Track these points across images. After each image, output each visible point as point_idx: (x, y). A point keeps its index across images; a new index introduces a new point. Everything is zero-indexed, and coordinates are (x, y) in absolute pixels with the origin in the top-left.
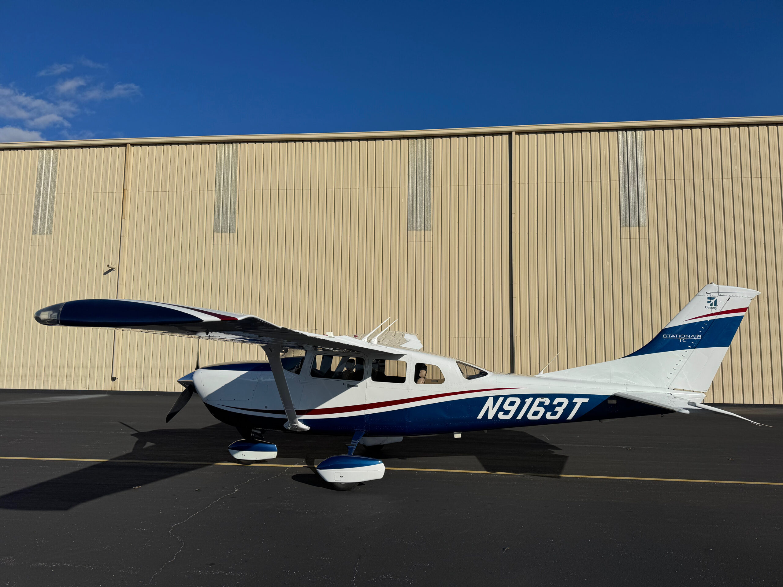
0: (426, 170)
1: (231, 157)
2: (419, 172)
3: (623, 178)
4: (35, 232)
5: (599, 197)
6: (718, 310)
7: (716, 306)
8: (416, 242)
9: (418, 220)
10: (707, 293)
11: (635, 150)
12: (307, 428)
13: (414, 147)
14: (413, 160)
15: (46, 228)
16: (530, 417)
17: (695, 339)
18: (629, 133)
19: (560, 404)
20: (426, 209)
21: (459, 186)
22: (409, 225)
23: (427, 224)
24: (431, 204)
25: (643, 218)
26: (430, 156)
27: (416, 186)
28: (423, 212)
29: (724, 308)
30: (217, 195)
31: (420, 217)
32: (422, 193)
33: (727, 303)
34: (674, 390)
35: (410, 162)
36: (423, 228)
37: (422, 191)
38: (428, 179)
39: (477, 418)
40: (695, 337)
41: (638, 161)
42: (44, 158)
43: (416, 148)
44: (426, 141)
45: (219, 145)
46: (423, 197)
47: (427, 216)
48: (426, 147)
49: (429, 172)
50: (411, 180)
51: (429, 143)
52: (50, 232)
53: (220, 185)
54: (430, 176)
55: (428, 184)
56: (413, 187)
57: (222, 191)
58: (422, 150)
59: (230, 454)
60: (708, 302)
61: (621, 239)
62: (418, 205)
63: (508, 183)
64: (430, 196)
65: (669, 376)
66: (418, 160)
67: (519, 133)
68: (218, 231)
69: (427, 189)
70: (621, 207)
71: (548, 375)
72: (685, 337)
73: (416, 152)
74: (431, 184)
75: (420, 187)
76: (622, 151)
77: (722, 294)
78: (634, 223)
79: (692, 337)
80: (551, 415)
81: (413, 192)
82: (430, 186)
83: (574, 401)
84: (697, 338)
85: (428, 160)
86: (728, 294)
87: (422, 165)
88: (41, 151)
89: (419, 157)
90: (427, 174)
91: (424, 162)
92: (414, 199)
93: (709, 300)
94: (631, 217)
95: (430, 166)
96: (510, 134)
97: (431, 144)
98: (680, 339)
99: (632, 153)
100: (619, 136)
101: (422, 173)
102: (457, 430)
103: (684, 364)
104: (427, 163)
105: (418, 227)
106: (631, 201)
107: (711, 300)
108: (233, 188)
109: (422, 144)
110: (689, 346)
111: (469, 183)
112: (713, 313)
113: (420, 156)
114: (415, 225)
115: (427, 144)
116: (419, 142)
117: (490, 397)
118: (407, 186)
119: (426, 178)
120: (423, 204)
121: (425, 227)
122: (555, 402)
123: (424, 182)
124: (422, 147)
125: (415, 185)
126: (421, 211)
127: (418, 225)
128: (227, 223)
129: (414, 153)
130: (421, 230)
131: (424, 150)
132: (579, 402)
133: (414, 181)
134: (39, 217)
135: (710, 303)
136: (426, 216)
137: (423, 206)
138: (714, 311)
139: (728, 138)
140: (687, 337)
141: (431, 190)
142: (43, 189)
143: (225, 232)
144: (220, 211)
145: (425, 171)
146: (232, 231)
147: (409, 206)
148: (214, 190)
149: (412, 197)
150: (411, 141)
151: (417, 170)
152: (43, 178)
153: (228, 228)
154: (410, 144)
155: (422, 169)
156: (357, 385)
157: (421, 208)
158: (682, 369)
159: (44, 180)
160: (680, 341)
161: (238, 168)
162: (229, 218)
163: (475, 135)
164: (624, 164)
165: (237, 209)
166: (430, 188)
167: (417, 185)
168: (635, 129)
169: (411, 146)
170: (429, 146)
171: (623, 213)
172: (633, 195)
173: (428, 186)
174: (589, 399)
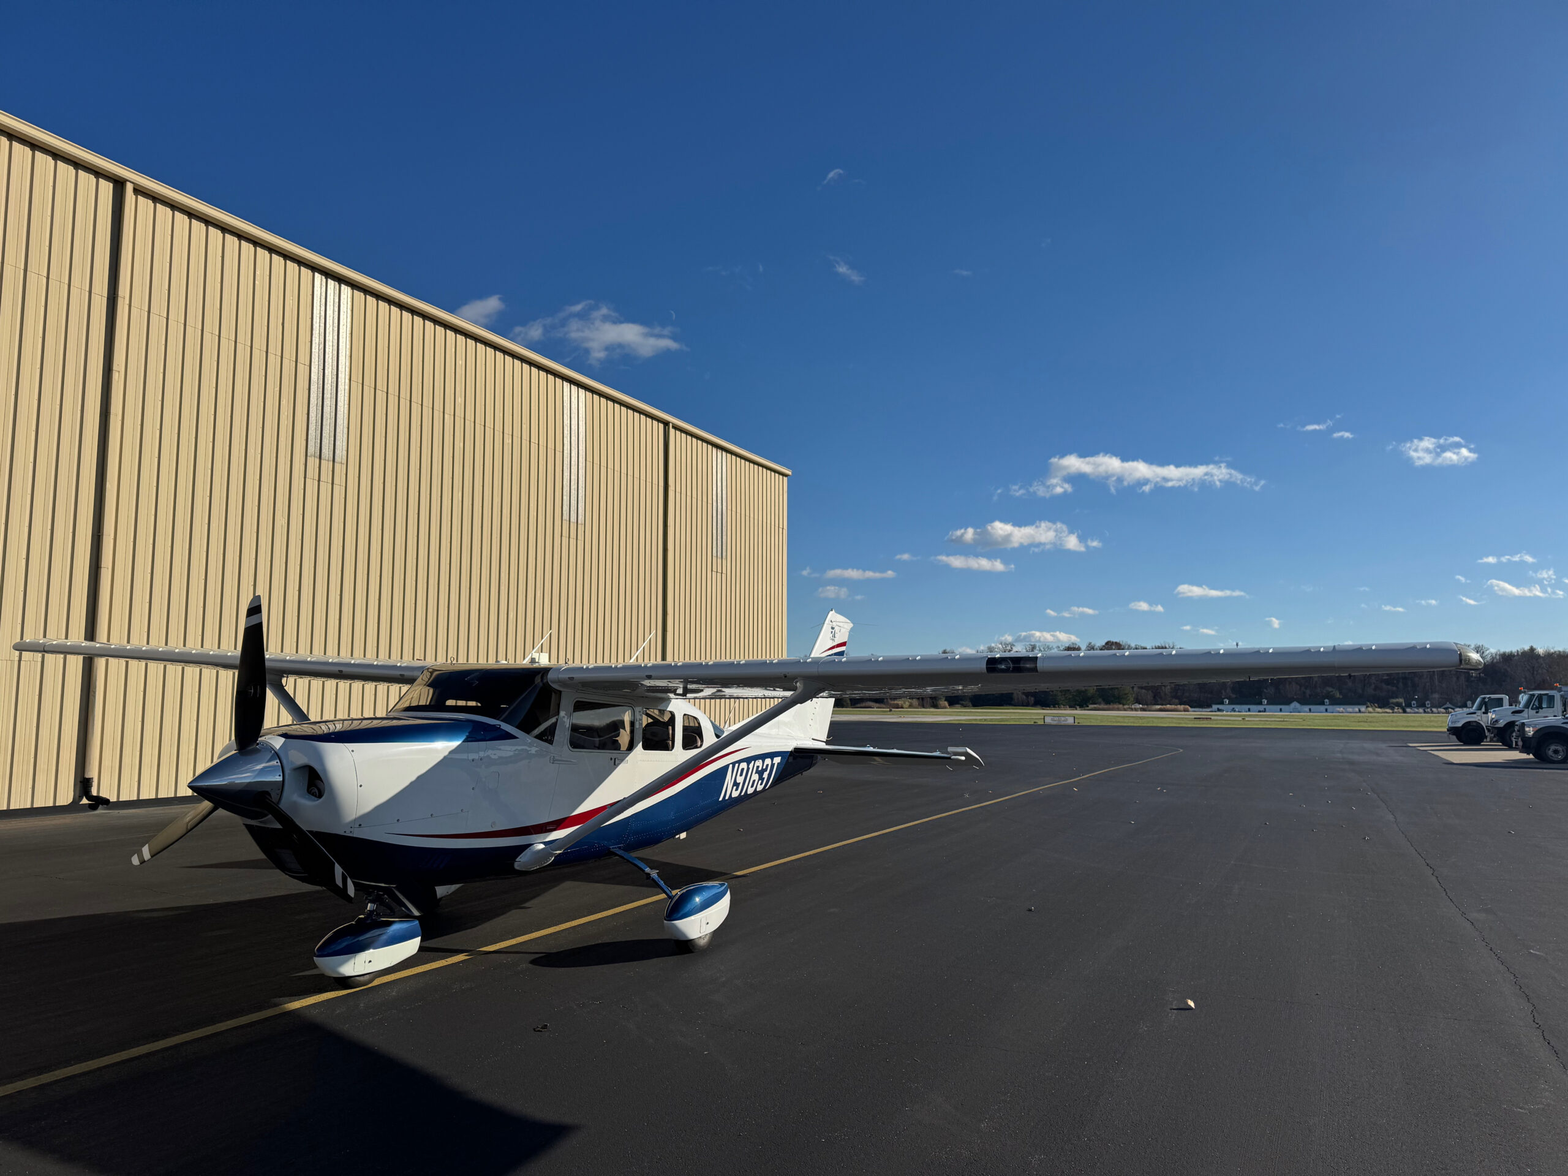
16: (749, 791)
18: (330, 283)
19: (766, 768)
34: (813, 740)
39: (718, 801)
61: (305, 478)
65: (811, 722)
86: (839, 625)
96: (118, 183)
106: (326, 410)
107: (833, 629)
132: (776, 762)
135: (832, 634)
139: (454, 350)
156: (627, 758)
168: (340, 279)
171: (312, 429)
172: (329, 401)
174: (780, 758)
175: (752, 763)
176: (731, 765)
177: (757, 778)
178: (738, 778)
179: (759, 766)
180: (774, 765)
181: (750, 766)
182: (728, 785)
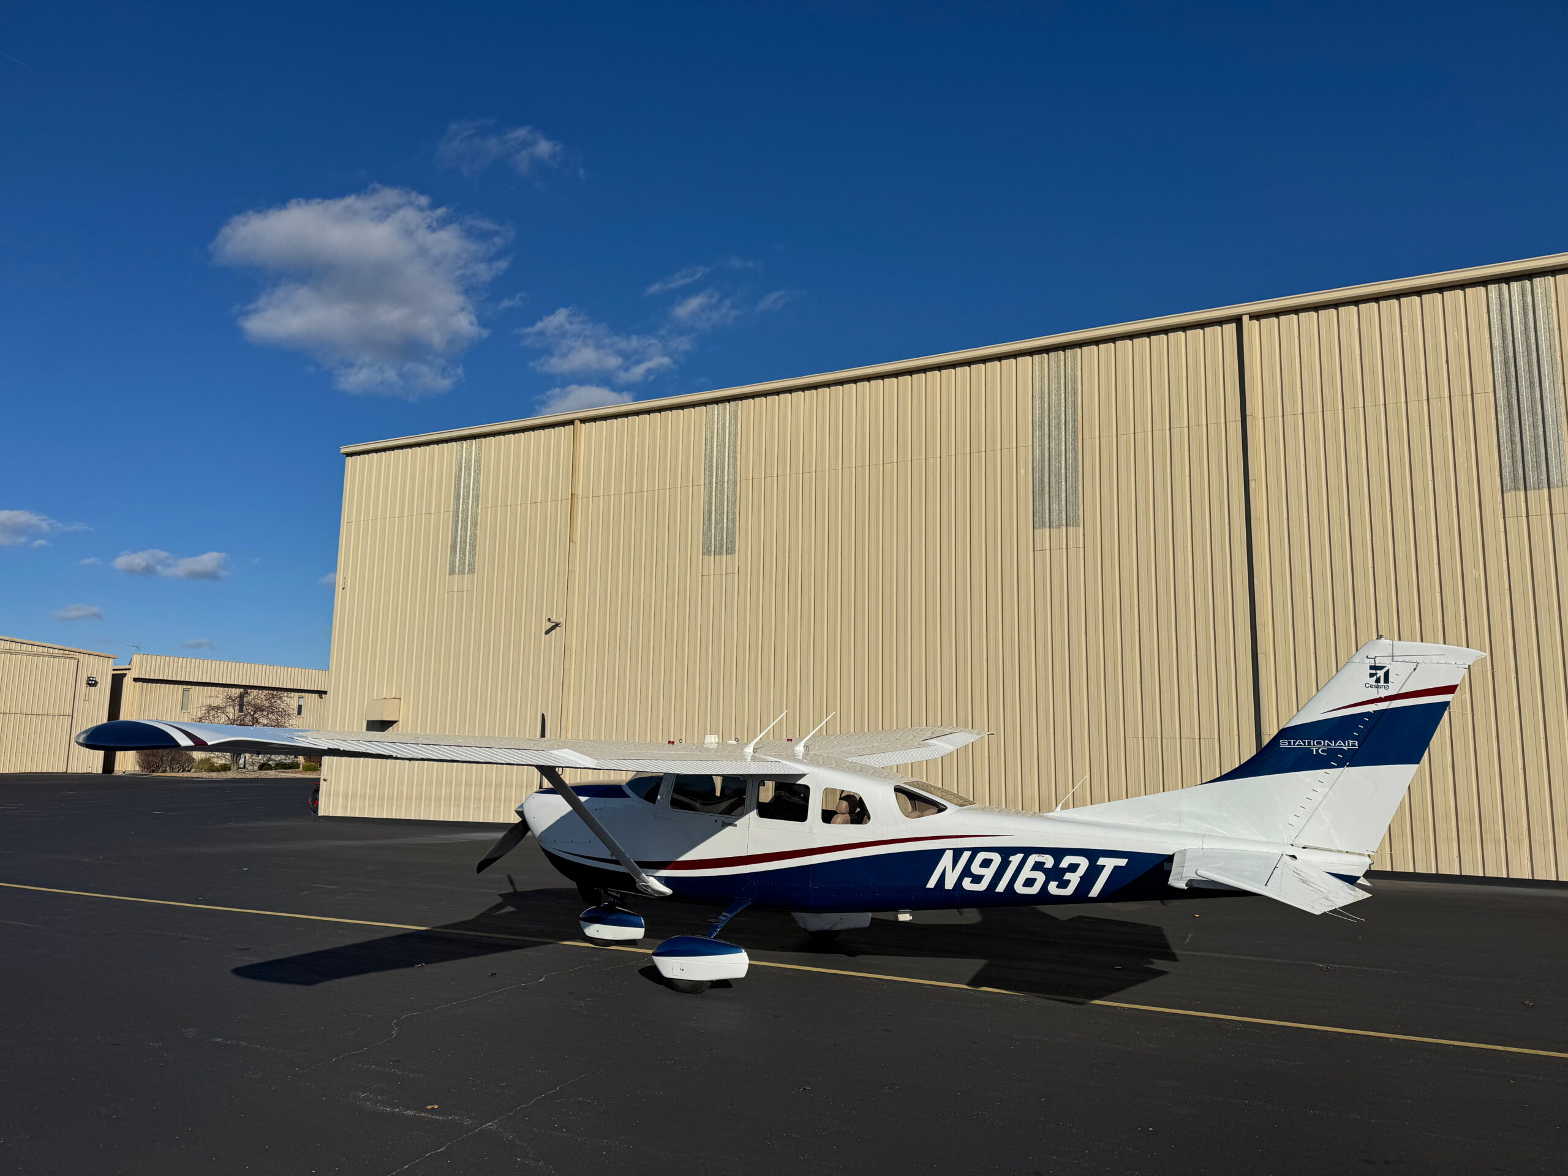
0: (1067, 409)
1: (727, 425)
2: (1053, 415)
3: (1505, 385)
4: (452, 572)
5: (1447, 431)
6: (1393, 690)
7: (1388, 683)
8: (1050, 550)
9: (1054, 507)
10: (1367, 657)
11: (1533, 321)
12: (668, 891)
13: (1042, 369)
14: (1042, 393)
15: (467, 564)
16: (1019, 888)
17: (1344, 748)
18: (1515, 286)
19: (1073, 868)
20: (1070, 483)
21: (1135, 433)
22: (1035, 519)
23: (1073, 513)
24: (1078, 475)
25: (1559, 468)
26: (1075, 382)
27: (1049, 443)
28: (1064, 492)
29: (1405, 686)
30: (707, 491)
31: (1057, 502)
32: (1061, 454)
33: (1413, 675)
34: (1303, 848)
35: (1037, 398)
36: (1064, 522)
37: (1061, 450)
38: (1072, 426)
39: (927, 887)
40: (1345, 744)
41: (1540, 343)
42: (464, 455)
43: (1046, 369)
44: (1066, 355)
45: (709, 406)
46: (1063, 462)
48: (1066, 364)
49: (1073, 413)
50: (1039, 433)
51: (1072, 356)
52: (472, 571)
53: (711, 475)
54: (1075, 420)
55: (1072, 436)
56: (1042, 445)
57: (714, 485)
58: (1059, 372)
59: (579, 929)
60: (1371, 675)
61: (1504, 518)
62: (1053, 479)
63: (1239, 418)
64: (1076, 460)
65: (1293, 820)
66: (1052, 391)
67: (1256, 316)
68: (709, 553)
69: (1069, 446)
70: (1502, 448)
71: (1071, 814)
72: (1324, 745)
73: (1046, 378)
74: (1078, 437)
75: (1056, 444)
76: (1500, 326)
77: (1400, 659)
78: (1536, 482)
79: (1338, 744)
80: (1058, 887)
81: (1043, 455)
82: (1075, 439)
83: (1098, 863)
84: (1349, 745)
85: (1071, 390)
86: (1414, 659)
87: (1059, 400)
88: (459, 443)
89: (1053, 387)
90: (1069, 419)
91: (1063, 396)
92: (1044, 467)
93: (1374, 672)
94: (1527, 469)
95: (1076, 401)
97: (1075, 360)
98: (1314, 749)
99: (1523, 328)
100: (1490, 295)
101: (1059, 416)
102: (902, 907)
103: (1324, 798)
104: (1068, 396)
105: (1053, 521)
107: (1378, 671)
108: (731, 477)
109: (1058, 361)
110: (1332, 763)
112: (1381, 698)
113: (1055, 384)
114: (1047, 516)
115: (1068, 359)
116: (1052, 357)
117: (947, 851)
118: (1030, 443)
119: (1067, 425)
120: (1063, 476)
121: (1068, 520)
122: (1065, 863)
123: (1063, 433)
124: (1058, 367)
125: (1047, 441)
126: (1059, 490)
127: (1055, 516)
128: (722, 538)
129: (1043, 379)
130: (1060, 526)
131: (1062, 372)
132: (1109, 864)
133: (1045, 433)
134: (458, 547)
135: (1375, 678)
136: (1070, 499)
137: (1064, 480)
138: (1383, 693)
140: (1328, 745)
141: (1078, 447)
142: (463, 502)
143: (719, 554)
144: (712, 518)
145: (1065, 411)
146: (730, 551)
147: (1036, 483)
148: (702, 483)
149: (1040, 464)
150: (1036, 357)
151: (1051, 411)
152: (462, 486)
153: (725, 547)
154: (1035, 364)
155: (1059, 408)
156: (735, 823)
157: (1059, 483)
158: (1319, 808)
159: (464, 488)
160: (1315, 753)
161: (739, 442)
162: (725, 529)
163: (1166, 331)
164: (1504, 354)
165: (738, 513)
166: (1076, 444)
167: (1051, 439)
168: (1529, 275)
169: (1037, 367)
170: (1073, 364)
171: (1506, 461)
172: (1531, 419)
173: (1072, 440)
174: (1127, 860)
175: (1020, 856)
176: (952, 851)
177: (1040, 877)
178: (975, 869)
179: (1044, 863)
180: (1103, 867)
181: (1011, 858)
182: (947, 872)
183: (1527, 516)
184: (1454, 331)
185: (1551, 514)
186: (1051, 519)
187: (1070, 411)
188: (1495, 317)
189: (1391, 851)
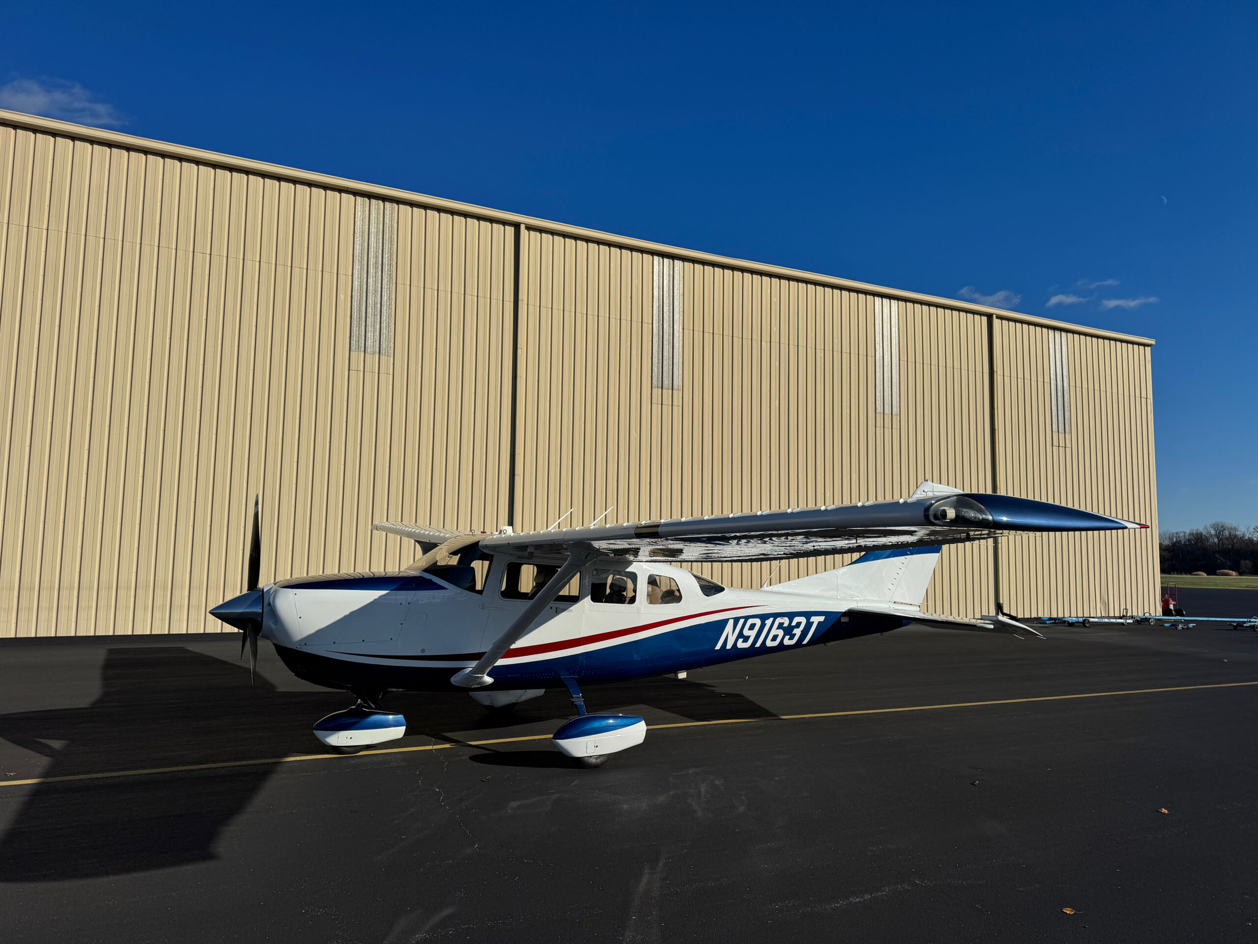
0: (384, 253)
2: (372, 255)
3: (658, 321)
5: (628, 341)
8: (364, 371)
9: (369, 335)
10: (924, 491)
12: (492, 681)
16: (769, 643)
19: (798, 625)
20: (384, 318)
22: (352, 342)
23: (385, 344)
24: (391, 312)
26: (391, 232)
27: (367, 277)
28: (378, 324)
31: (372, 331)
32: (377, 291)
34: (895, 603)
35: (357, 235)
36: (378, 349)
37: (378, 287)
38: (388, 270)
39: (716, 649)
43: (367, 213)
44: (386, 206)
46: (379, 298)
47: (384, 331)
48: (385, 215)
49: (389, 258)
50: (359, 266)
51: (391, 209)
54: (390, 265)
55: (387, 277)
56: (360, 278)
58: (378, 219)
59: (318, 740)
61: (651, 403)
62: (370, 310)
63: (512, 300)
64: (389, 300)
65: (891, 587)
66: (372, 234)
67: (529, 228)
69: (386, 286)
70: (653, 359)
71: (774, 588)
73: (367, 219)
74: (392, 279)
75: (373, 281)
81: (361, 287)
87: (377, 243)
89: (373, 230)
90: (386, 261)
91: (381, 240)
92: (362, 298)
94: (665, 375)
95: (392, 248)
96: (517, 226)
97: (393, 213)
100: (654, 262)
101: (377, 257)
102: (682, 669)
103: (903, 573)
104: (386, 242)
105: (368, 347)
106: (665, 354)
109: (378, 210)
111: (455, 290)
113: (374, 228)
114: (362, 342)
115: (387, 210)
116: (372, 204)
117: (730, 619)
118: (350, 273)
119: (384, 267)
120: (379, 310)
121: (381, 350)
123: (380, 273)
126: (375, 321)
127: (369, 343)
129: (364, 220)
130: (374, 353)
131: (381, 219)
132: (816, 620)
133: (363, 268)
137: (379, 314)
139: (769, 291)
147: (355, 310)
149: (359, 294)
150: (359, 199)
151: (370, 250)
154: (358, 205)
155: (377, 250)
157: (375, 316)
158: (902, 579)
163: (465, 215)
166: (391, 285)
167: (369, 275)
168: (673, 257)
169: (359, 208)
170: (391, 215)
171: (655, 369)
172: (668, 346)
173: (387, 281)
174: (824, 617)
175: (771, 619)
176: (733, 620)
177: (781, 633)
178: (746, 632)
179: (783, 623)
180: (813, 622)
181: (767, 622)
182: (729, 637)
183: (662, 404)
184: (636, 279)
185: (672, 405)
186: (367, 345)
187: (387, 255)
188: (656, 278)
189: (927, 602)
